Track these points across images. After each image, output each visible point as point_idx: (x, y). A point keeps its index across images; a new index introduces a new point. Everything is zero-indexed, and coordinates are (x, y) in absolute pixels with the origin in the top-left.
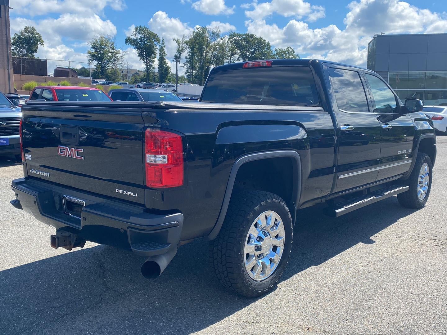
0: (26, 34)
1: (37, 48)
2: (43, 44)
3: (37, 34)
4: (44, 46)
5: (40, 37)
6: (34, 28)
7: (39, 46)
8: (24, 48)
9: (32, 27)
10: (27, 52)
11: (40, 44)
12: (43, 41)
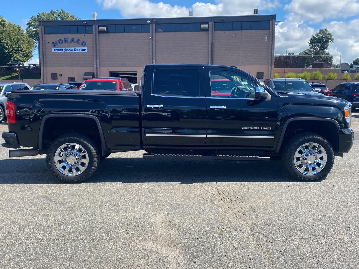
0: (321, 35)
1: (328, 45)
2: (332, 42)
3: (329, 34)
4: (333, 43)
5: (331, 36)
6: (326, 30)
7: (329, 43)
8: (318, 46)
9: (325, 29)
10: (320, 49)
11: (330, 41)
12: (333, 39)
